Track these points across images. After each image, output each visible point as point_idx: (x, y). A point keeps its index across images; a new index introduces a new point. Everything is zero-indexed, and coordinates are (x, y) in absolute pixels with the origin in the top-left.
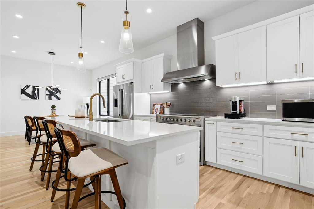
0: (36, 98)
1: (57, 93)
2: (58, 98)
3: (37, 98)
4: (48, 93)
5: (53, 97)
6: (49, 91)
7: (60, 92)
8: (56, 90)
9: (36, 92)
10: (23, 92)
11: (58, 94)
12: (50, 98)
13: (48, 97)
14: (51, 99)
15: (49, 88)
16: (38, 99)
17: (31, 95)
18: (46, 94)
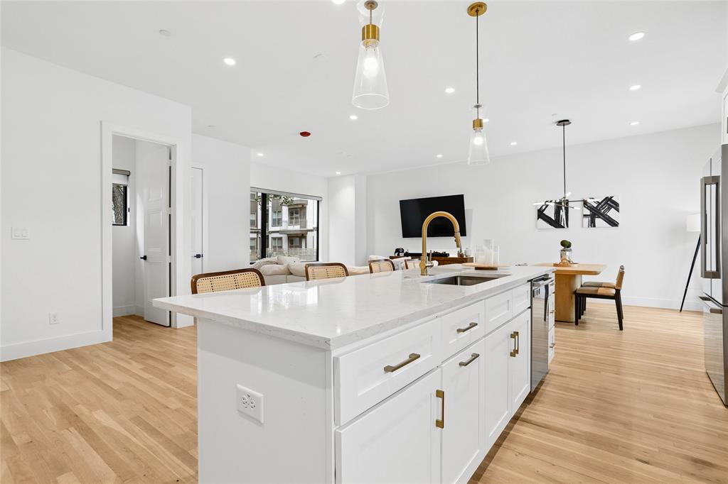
0: (562, 224)
1: (609, 209)
2: (613, 223)
3: (565, 226)
4: (588, 212)
5: (599, 221)
6: (591, 208)
7: (616, 206)
8: (606, 203)
9: (563, 213)
10: (541, 214)
11: (612, 213)
12: (593, 224)
13: (587, 220)
14: (594, 226)
15: (589, 201)
16: (567, 226)
17: (553, 219)
18: (584, 215)
